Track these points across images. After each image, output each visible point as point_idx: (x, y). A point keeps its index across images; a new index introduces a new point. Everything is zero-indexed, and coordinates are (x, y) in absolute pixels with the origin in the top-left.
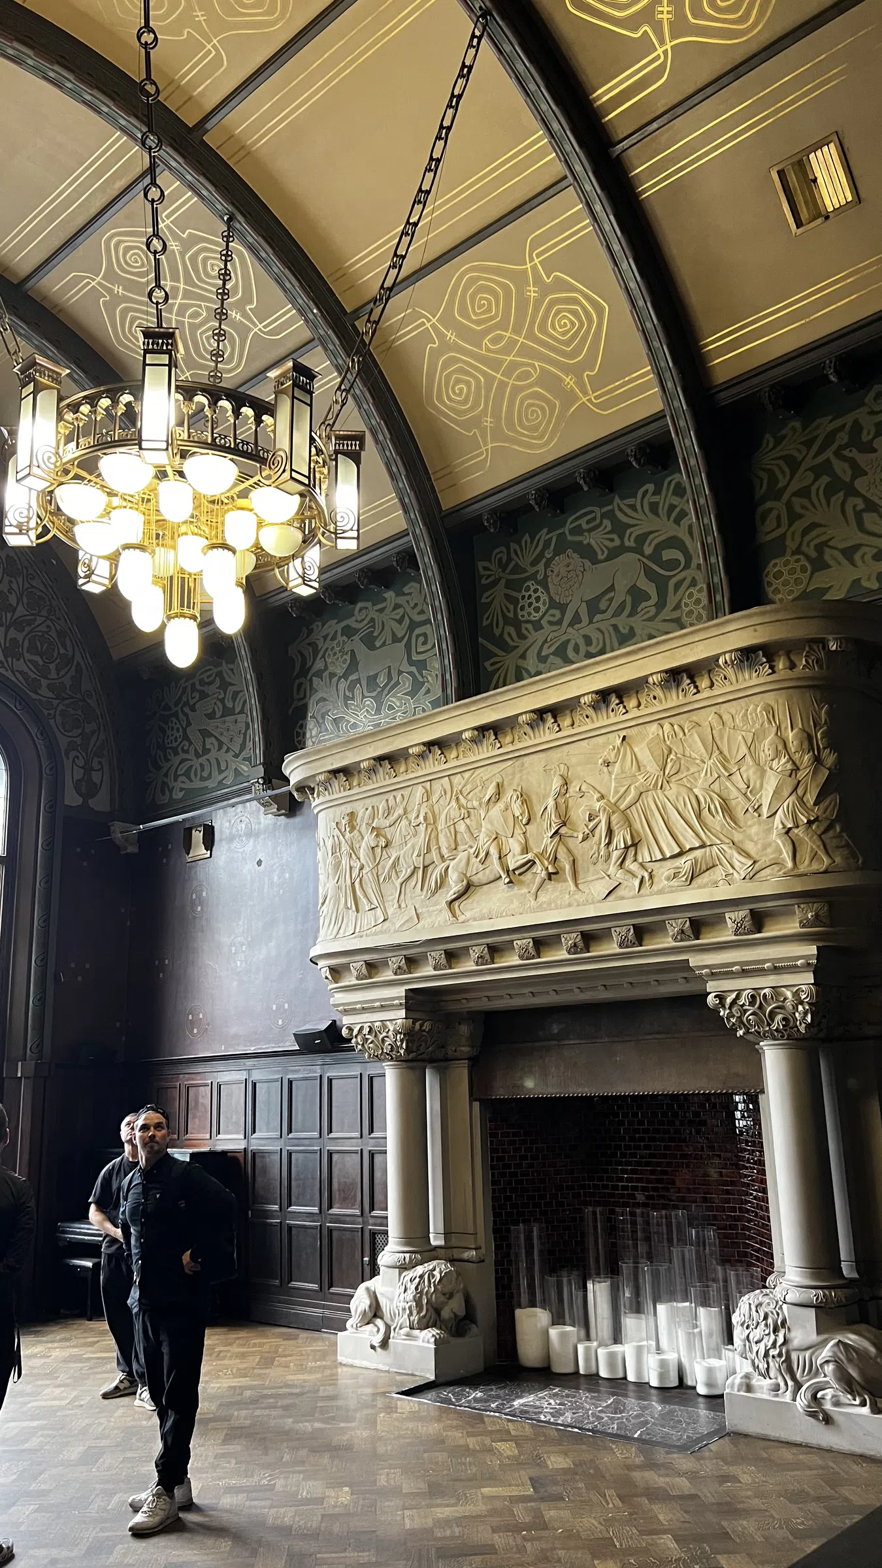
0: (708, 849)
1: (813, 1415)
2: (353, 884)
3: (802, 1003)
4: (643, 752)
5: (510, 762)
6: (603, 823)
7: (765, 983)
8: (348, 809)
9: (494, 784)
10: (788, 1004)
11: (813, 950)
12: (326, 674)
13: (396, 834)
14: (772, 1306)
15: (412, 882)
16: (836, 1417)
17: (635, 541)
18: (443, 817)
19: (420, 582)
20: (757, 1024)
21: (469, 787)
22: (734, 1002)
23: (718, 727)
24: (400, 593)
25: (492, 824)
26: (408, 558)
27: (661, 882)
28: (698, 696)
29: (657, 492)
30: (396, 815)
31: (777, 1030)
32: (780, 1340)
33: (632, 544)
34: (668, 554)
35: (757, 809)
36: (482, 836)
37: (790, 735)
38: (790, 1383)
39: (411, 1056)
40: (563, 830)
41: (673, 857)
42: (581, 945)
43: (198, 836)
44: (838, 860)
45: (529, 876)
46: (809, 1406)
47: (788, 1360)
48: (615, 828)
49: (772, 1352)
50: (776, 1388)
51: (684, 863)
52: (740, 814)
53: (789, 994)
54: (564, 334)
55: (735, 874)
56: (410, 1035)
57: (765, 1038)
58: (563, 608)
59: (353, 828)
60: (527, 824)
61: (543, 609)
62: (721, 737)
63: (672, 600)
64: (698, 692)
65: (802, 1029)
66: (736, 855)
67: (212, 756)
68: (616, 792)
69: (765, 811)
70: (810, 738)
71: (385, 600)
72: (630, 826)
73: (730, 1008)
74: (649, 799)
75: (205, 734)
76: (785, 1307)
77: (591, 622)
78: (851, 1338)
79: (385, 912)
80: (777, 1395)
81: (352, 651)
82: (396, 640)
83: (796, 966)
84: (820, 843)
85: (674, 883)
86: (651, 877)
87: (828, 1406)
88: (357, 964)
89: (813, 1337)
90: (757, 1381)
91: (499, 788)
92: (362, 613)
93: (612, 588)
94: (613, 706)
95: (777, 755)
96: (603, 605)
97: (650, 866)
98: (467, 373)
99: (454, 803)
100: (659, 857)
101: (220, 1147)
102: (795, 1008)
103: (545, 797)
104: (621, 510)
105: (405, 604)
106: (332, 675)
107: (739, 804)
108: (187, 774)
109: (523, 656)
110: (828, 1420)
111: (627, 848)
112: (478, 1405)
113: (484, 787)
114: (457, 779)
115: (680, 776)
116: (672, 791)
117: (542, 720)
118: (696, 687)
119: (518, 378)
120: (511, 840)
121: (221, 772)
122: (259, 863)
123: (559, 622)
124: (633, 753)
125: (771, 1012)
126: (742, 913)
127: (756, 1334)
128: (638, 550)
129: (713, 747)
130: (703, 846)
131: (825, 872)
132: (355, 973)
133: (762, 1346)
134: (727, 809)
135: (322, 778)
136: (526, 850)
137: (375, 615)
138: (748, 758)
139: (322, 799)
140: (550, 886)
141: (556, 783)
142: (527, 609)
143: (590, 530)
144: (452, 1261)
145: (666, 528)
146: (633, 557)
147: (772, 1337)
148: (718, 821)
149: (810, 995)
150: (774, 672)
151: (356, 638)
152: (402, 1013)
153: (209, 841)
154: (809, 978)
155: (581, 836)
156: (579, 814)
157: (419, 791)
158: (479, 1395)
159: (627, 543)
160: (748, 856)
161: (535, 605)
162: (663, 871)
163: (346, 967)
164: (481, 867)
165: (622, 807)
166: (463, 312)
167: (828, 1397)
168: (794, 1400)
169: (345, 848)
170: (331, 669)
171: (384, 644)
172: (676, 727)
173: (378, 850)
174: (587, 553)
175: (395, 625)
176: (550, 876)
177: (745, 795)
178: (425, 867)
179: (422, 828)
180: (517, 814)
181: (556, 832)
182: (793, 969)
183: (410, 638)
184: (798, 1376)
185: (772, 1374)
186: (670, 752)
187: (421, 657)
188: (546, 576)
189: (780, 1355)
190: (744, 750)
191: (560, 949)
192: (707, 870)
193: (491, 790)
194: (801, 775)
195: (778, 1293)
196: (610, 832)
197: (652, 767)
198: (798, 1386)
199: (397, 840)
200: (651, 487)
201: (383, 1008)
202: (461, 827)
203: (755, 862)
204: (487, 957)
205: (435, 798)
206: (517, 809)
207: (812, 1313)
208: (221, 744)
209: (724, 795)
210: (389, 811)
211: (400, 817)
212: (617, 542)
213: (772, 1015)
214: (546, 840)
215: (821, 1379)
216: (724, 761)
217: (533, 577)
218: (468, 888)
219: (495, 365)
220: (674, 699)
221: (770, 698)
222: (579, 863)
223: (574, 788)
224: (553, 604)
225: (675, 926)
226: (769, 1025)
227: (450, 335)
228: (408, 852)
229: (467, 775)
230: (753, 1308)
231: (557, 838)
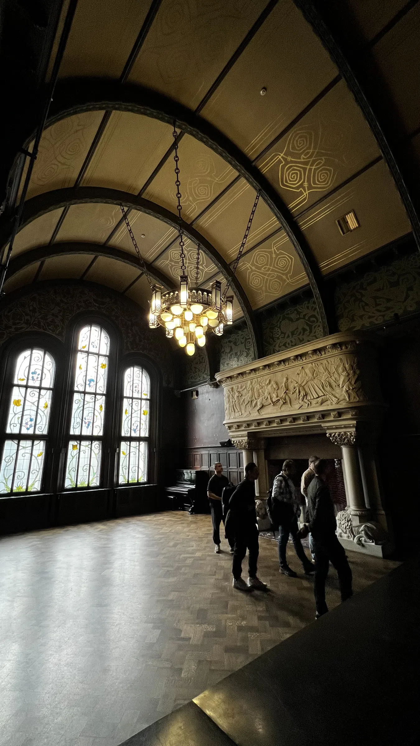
0: (325, 396)
1: (359, 544)
2: (233, 405)
3: (352, 436)
4: (307, 371)
5: (273, 374)
6: (298, 389)
7: (342, 431)
8: (231, 387)
9: (268, 380)
10: (349, 436)
11: (355, 422)
12: (224, 352)
13: (244, 393)
14: (347, 515)
15: (249, 404)
16: (365, 545)
17: (303, 316)
18: (256, 388)
19: (248, 329)
20: (340, 441)
21: (262, 381)
22: (334, 436)
23: (327, 363)
24: (242, 332)
25: (268, 390)
26: (245, 323)
27: (313, 405)
28: (321, 356)
29: (309, 303)
30: (243, 388)
31: (346, 443)
32: (349, 524)
33: (302, 317)
34: (312, 319)
35: (339, 385)
36: (266, 393)
37: (347, 366)
38: (352, 536)
39: (249, 448)
40: (287, 391)
41: (316, 398)
42: (292, 421)
43: (194, 393)
44: (361, 398)
45: (278, 403)
46: (358, 542)
47: (352, 529)
48: (301, 390)
49: (347, 527)
50: (348, 537)
51: (320, 400)
52: (334, 387)
53: (349, 434)
54: (282, 265)
55: (333, 403)
56: (249, 443)
57: (342, 445)
58: (285, 334)
59: (233, 391)
60: (278, 389)
61: (279, 334)
62: (328, 366)
63: (313, 331)
64: (322, 355)
65: (353, 443)
66: (333, 397)
67: (197, 373)
68: (301, 381)
69: (341, 386)
70: (352, 366)
71: (239, 333)
72: (305, 390)
73: (333, 437)
74: (309, 383)
75: (195, 368)
76: (350, 515)
77: (292, 337)
78: (369, 525)
79: (242, 413)
80: (349, 539)
81: (231, 347)
82: (242, 343)
83: (350, 426)
84: (356, 394)
85: (317, 405)
86: (311, 403)
87: (363, 542)
88: (235, 426)
89: (358, 524)
90: (343, 534)
91: (270, 381)
92: (233, 337)
93: (297, 328)
94: (299, 359)
95: (343, 371)
96: (295, 333)
97: (310, 400)
98: (257, 277)
99: (258, 385)
100: (313, 398)
101: (202, 470)
102: (351, 437)
103: (282, 383)
104: (299, 309)
105: (244, 334)
106: (226, 353)
107: (334, 384)
108: (191, 378)
109: (275, 346)
110: (363, 546)
111: (304, 396)
112: (269, 537)
113: (266, 380)
114: (259, 379)
115: (318, 377)
116: (316, 381)
117: (281, 363)
118: (321, 354)
119: (271, 277)
120: (273, 394)
121: (199, 377)
122: (210, 400)
123: (284, 337)
124: (305, 371)
125: (344, 438)
126: (335, 413)
127: (342, 523)
128: (304, 318)
129: (326, 369)
130: (324, 395)
131: (358, 402)
132: (234, 428)
133: (344, 525)
134: (331, 386)
135: (225, 379)
136: (277, 397)
137: (237, 337)
138: (336, 372)
139: (225, 384)
140: (284, 406)
141: (285, 379)
142: (275, 334)
143: (291, 314)
144: (262, 500)
145: (311, 313)
146: (302, 320)
147: (347, 523)
148: (328, 389)
149: (355, 434)
150: (342, 350)
151: (232, 343)
152: (247, 438)
153: (197, 395)
154: (354, 429)
155: (292, 393)
156: (291, 387)
157: (249, 382)
158: (270, 534)
159: (301, 317)
160: (336, 397)
161: (277, 333)
162: (314, 402)
163: (232, 426)
164: (266, 401)
165: (303, 385)
166: (257, 262)
167: (363, 540)
168: (354, 540)
169: (231, 396)
170: (226, 351)
171: (239, 344)
172: (316, 364)
173: (239, 397)
174: (291, 320)
175: (242, 339)
176: (284, 403)
177: (335, 382)
178: (251, 401)
179: (250, 391)
180: (275, 387)
181: (285, 392)
182: (350, 427)
183: (245, 343)
184: (355, 534)
185: (347, 533)
186: (315, 370)
187: (248, 347)
188: (280, 326)
189: (349, 528)
190: (334, 370)
191: (287, 422)
192: (326, 401)
193: (268, 382)
194: (350, 376)
195: (348, 512)
196: (299, 392)
197: (310, 375)
198: (354, 536)
199: (244, 394)
200: (307, 302)
201: (242, 437)
202: (260, 391)
203: (338, 399)
204: (268, 424)
205: (253, 383)
206: (275, 386)
207: (358, 518)
208: (199, 370)
209: (330, 382)
210: (241, 387)
211: (244, 389)
212: (298, 316)
213: (344, 439)
214: (283, 394)
215: (361, 535)
216: (329, 373)
217: (277, 326)
218: (263, 407)
219: (265, 274)
220: (315, 357)
221: (341, 357)
222: (292, 400)
223: (289, 381)
224: (282, 333)
225: (317, 416)
226: (343, 442)
227: (253, 268)
228: (247, 397)
229: (261, 378)
230: (342, 516)
231: (285, 394)
